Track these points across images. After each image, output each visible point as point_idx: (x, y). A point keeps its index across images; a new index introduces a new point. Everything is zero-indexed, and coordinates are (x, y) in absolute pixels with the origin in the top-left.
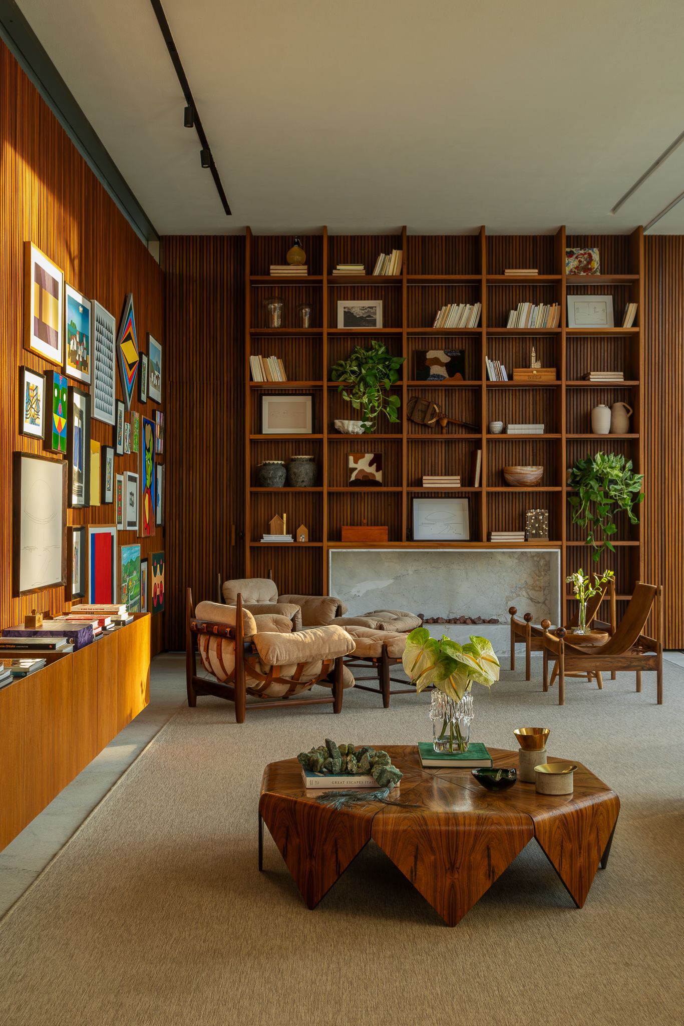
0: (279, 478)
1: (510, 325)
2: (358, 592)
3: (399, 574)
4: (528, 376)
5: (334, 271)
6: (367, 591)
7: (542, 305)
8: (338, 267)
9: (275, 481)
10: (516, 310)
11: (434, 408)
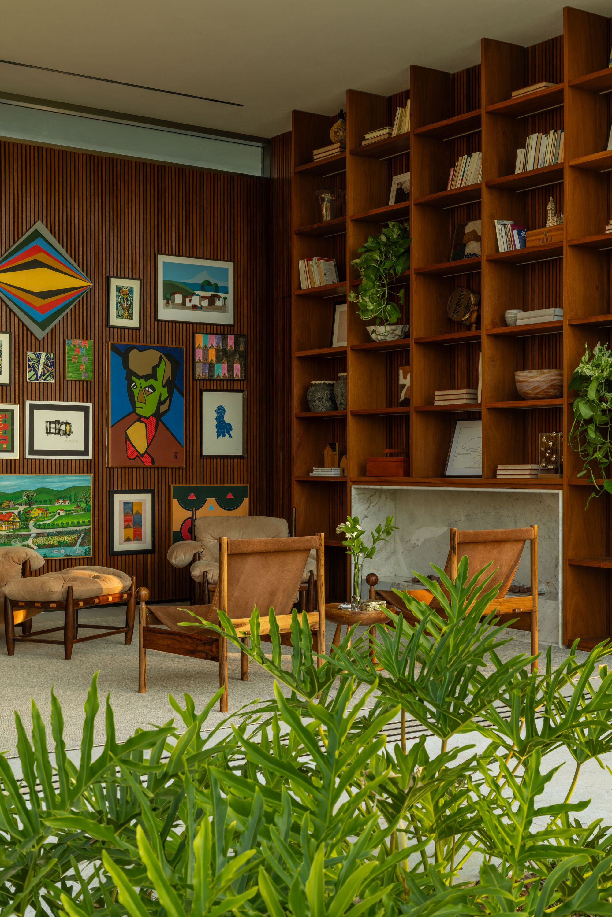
0: (319, 402)
1: (519, 170)
2: (418, 540)
3: (453, 520)
4: (540, 239)
5: (364, 143)
6: (425, 540)
7: (552, 132)
8: (367, 136)
9: (315, 404)
10: (524, 148)
11: (470, 298)
